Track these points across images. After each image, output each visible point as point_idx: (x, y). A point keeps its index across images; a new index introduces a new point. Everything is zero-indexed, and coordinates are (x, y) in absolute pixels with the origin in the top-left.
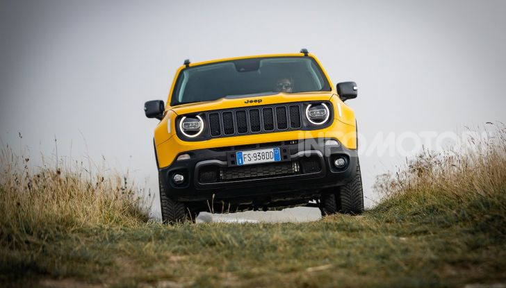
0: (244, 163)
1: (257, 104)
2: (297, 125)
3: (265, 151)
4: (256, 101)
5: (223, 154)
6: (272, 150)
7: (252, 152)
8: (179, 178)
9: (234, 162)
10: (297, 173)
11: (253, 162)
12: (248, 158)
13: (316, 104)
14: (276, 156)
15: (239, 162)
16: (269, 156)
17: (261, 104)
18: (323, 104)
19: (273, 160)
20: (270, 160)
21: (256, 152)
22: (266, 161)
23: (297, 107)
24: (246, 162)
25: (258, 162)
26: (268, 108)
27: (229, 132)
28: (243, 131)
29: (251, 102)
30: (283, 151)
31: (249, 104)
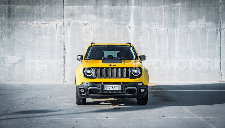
0: (107, 90)
1: (114, 66)
2: (128, 76)
6: (118, 86)
7: (110, 86)
8: (82, 91)
9: (103, 89)
10: (126, 94)
11: (110, 89)
14: (119, 88)
15: (105, 89)
17: (115, 67)
20: (117, 90)
21: (112, 86)
22: (115, 90)
23: (129, 69)
24: (108, 89)
25: (112, 90)
26: (118, 69)
27: (102, 77)
28: (107, 77)
30: (122, 87)
31: (111, 66)
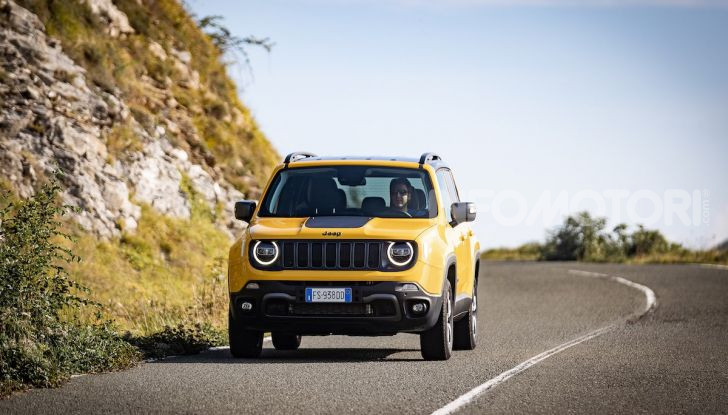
0: (313, 301)
1: (335, 237)
2: (375, 265)
3: (336, 290)
4: (335, 234)
5: (293, 288)
6: (343, 290)
7: (322, 290)
8: (247, 306)
9: (303, 298)
11: (322, 300)
12: (318, 295)
13: (400, 243)
14: (347, 297)
15: (308, 299)
16: (338, 295)
17: (339, 238)
18: (408, 244)
19: (343, 300)
20: (340, 300)
21: (327, 290)
22: (335, 300)
23: (378, 245)
24: (315, 300)
25: (327, 300)
26: (346, 243)
27: (303, 266)
28: (317, 266)
29: (330, 234)
30: (355, 293)
31: (327, 237)
